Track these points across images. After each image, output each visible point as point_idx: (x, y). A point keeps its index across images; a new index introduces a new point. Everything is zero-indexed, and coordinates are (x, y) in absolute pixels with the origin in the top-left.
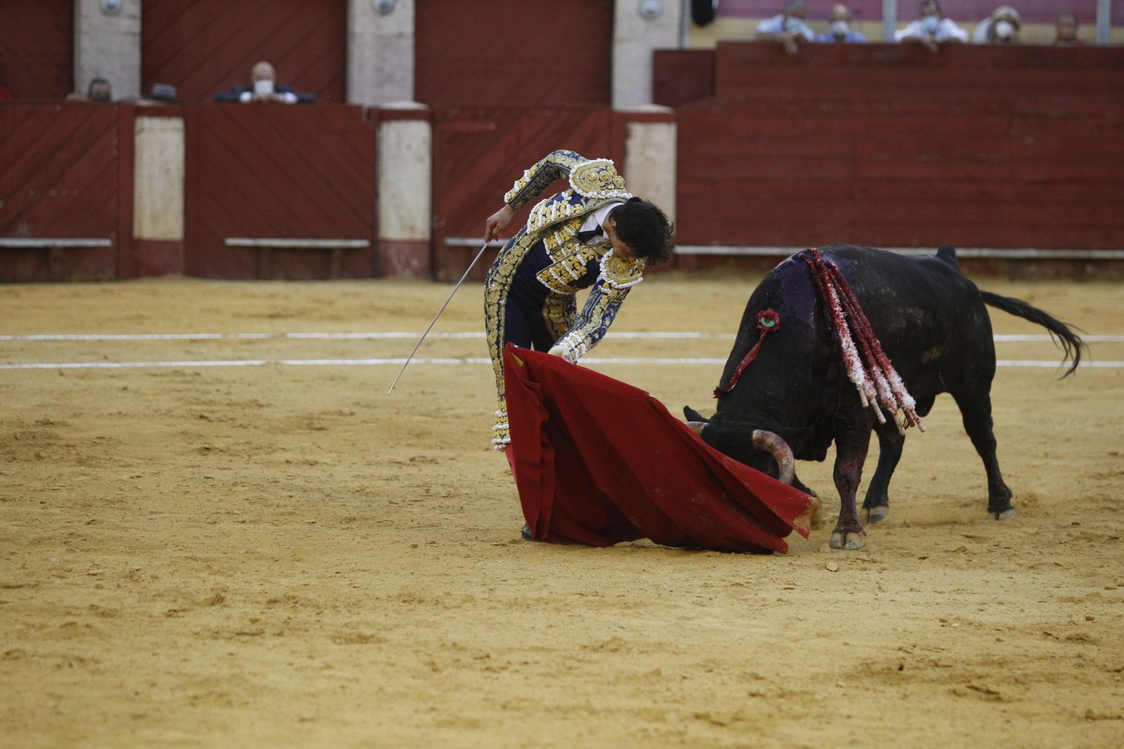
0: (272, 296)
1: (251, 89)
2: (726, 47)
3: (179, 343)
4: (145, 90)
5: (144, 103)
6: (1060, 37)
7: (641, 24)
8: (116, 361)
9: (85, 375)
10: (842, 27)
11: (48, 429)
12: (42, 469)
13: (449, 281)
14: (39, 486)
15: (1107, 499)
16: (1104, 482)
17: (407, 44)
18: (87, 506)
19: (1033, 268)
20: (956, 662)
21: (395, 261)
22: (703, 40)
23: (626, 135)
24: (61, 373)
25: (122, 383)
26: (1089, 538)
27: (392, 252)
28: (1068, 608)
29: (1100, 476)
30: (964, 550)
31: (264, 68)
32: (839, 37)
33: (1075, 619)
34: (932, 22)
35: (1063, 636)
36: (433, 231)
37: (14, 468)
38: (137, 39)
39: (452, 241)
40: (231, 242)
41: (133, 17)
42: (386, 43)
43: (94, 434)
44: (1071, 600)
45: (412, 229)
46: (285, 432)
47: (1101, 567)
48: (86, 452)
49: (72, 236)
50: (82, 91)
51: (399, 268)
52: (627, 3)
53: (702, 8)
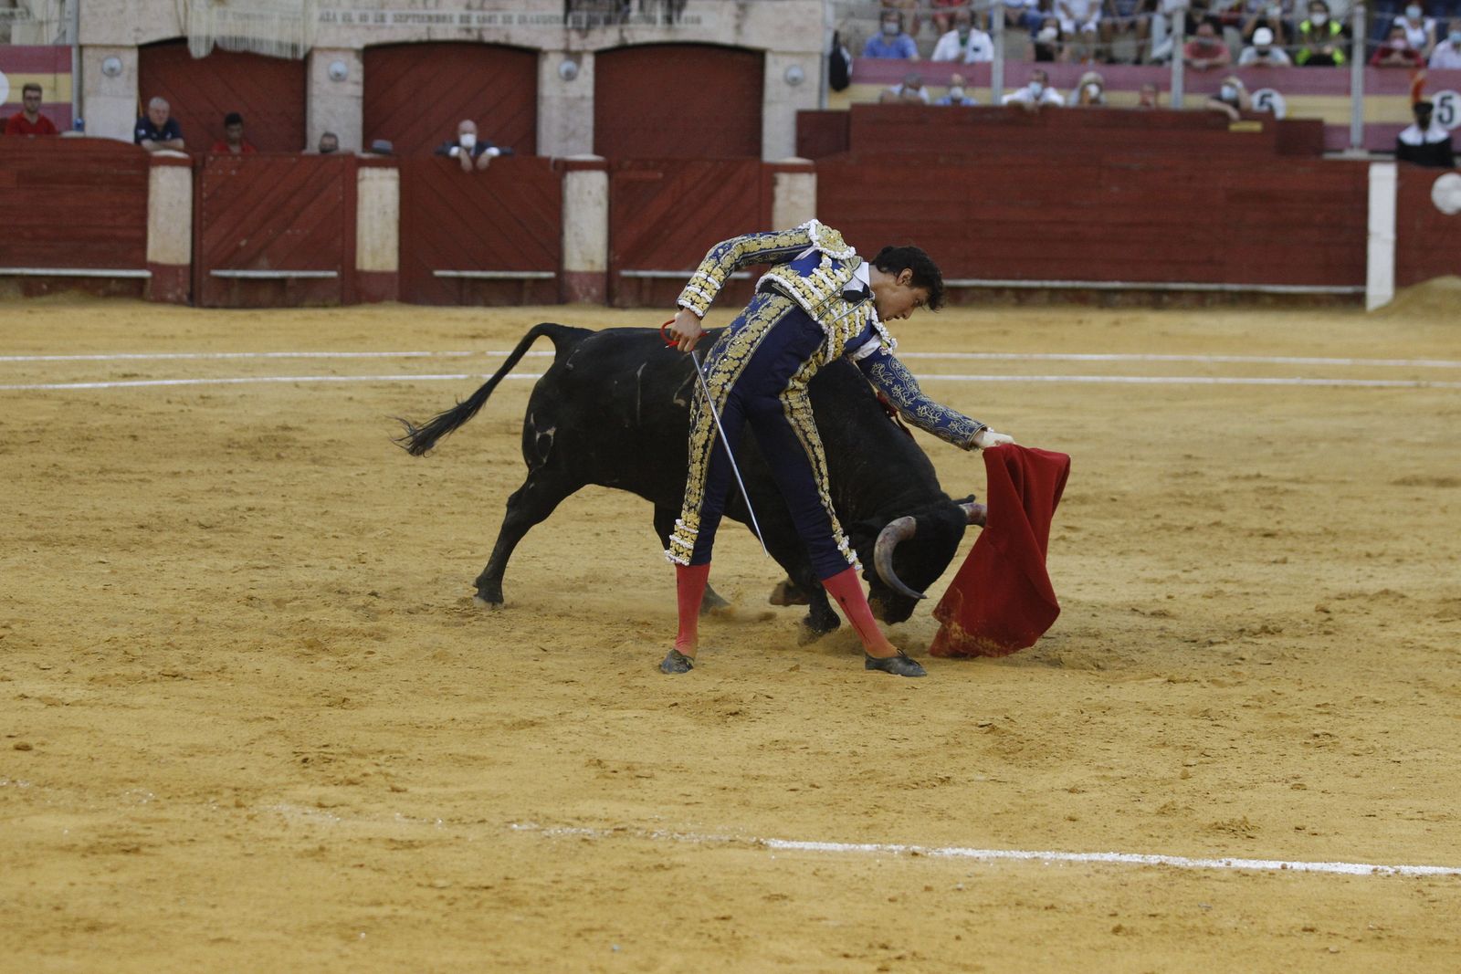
0: (473, 319)
1: (457, 144)
2: (858, 109)
3: (396, 360)
4: (367, 146)
5: (366, 156)
6: (1145, 103)
7: (787, 89)
8: (342, 376)
9: (316, 387)
10: (958, 92)
11: (287, 433)
12: (282, 467)
13: (623, 307)
14: (280, 481)
15: (1182, 495)
16: (1180, 481)
17: (588, 105)
18: (321, 499)
19: (1118, 297)
20: (1058, 634)
21: (577, 290)
22: (840, 102)
23: (773, 183)
24: (297, 385)
25: (348, 394)
26: (1168, 528)
27: (574, 282)
28: (1151, 588)
29: (1177, 476)
30: (1063, 538)
31: (468, 125)
32: (956, 101)
33: (1157, 597)
34: (1035, 87)
35: (1148, 612)
36: (610, 264)
37: (259, 466)
38: (360, 102)
39: (625, 273)
40: (438, 273)
41: (357, 83)
42: (570, 104)
43: (326, 437)
44: (1154, 581)
45: (592, 262)
46: (486, 436)
47: (1179, 552)
48: (318, 452)
49: (304, 268)
50: (314, 146)
51: (581, 295)
52: (774, 71)
53: (838, 76)
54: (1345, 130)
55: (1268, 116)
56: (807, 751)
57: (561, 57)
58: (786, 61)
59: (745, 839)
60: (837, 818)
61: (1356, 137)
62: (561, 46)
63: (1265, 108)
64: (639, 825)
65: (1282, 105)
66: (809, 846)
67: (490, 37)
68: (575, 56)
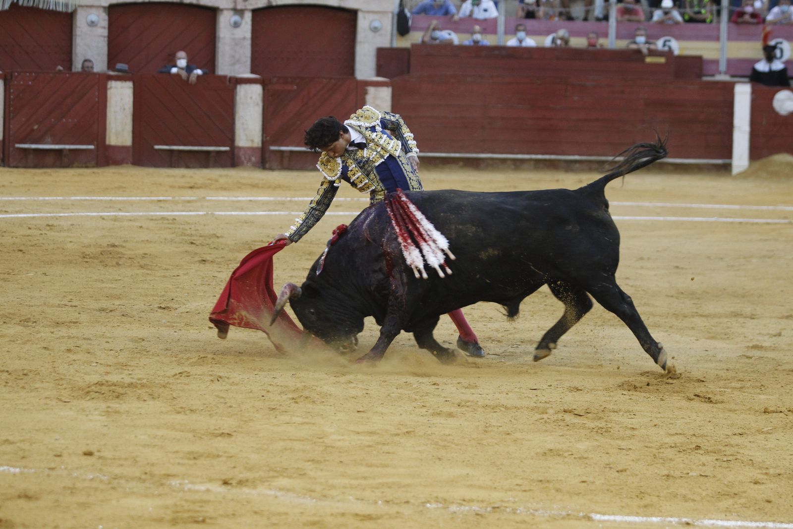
1: (175, 65)
5: (111, 73)
6: (590, 45)
7: (371, 34)
10: (478, 37)
13: (271, 169)
17: (248, 43)
19: (577, 165)
21: (243, 159)
22: (404, 43)
23: (365, 93)
27: (241, 153)
31: (181, 54)
32: (476, 43)
34: (522, 35)
36: (263, 142)
38: (106, 39)
39: (273, 148)
40: (157, 147)
41: (104, 28)
42: (237, 43)
45: (252, 141)
49: (74, 143)
51: (245, 162)
52: (363, 23)
53: (403, 26)
54: (716, 62)
55: (669, 54)
57: (231, 13)
58: (371, 17)
61: (723, 67)
62: (231, 6)
63: (666, 49)
65: (677, 47)
68: (240, 12)
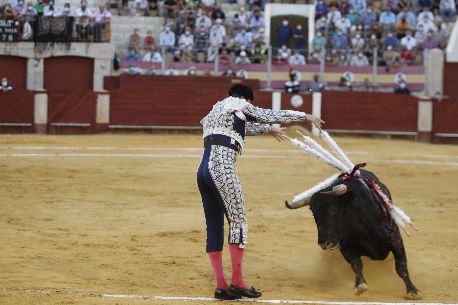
0: (8, 138)
1: (1, 85)
2: (122, 75)
7: (101, 70)
13: (52, 134)
17: (42, 74)
21: (38, 129)
22: (117, 74)
23: (97, 98)
27: (38, 127)
31: (5, 79)
36: (49, 122)
39: (53, 124)
42: (36, 74)
45: (43, 121)
51: (39, 131)
52: (97, 64)
53: (116, 66)
56: (112, 267)
57: (34, 60)
58: (101, 61)
59: (95, 294)
60: (122, 288)
62: (34, 57)
64: (64, 290)
65: (247, 75)
66: (114, 296)
67: (13, 54)
68: (38, 60)
